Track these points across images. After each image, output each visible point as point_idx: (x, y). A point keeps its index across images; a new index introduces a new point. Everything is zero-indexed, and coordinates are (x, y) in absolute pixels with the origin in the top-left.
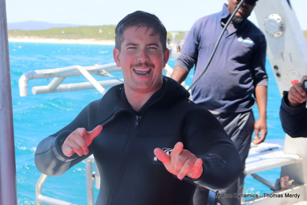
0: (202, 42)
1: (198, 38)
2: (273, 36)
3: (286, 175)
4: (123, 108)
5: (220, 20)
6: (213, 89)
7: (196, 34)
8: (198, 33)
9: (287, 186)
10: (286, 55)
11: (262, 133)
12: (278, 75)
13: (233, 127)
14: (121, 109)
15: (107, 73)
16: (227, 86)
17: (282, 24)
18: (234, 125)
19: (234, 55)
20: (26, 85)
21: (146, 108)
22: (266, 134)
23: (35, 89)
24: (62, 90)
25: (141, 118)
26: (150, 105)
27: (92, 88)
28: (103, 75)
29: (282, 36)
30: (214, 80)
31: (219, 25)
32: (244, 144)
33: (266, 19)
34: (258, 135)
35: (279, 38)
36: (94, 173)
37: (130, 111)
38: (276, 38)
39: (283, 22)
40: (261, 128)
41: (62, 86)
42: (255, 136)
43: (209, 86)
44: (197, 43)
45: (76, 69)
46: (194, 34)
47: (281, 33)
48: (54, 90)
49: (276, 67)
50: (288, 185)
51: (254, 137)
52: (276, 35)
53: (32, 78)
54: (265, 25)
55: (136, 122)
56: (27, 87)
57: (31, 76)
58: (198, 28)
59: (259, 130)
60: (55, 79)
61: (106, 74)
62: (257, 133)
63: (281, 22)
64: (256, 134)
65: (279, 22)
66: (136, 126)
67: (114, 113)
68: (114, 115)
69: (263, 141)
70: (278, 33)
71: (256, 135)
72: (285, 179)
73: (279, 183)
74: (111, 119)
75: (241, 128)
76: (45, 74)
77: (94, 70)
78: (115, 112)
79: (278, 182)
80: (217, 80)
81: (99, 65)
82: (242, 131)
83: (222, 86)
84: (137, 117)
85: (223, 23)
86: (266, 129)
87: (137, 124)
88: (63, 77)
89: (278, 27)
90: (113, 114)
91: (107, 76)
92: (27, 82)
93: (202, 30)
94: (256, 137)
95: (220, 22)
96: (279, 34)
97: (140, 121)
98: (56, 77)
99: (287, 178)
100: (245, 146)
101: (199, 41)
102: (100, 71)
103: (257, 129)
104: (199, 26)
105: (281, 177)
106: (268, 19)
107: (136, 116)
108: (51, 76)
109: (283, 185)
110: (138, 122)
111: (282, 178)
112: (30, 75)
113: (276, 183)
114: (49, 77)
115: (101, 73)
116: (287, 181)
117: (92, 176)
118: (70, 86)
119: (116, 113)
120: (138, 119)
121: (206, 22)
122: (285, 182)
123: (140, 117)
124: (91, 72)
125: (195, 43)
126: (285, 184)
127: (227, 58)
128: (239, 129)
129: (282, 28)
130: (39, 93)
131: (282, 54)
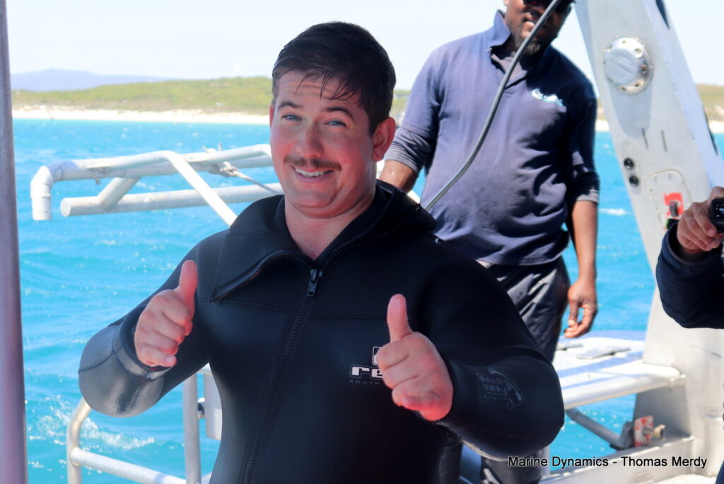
0: (447, 101)
1: (437, 91)
2: (624, 89)
3: (647, 414)
4: (281, 251)
5: (489, 49)
6: (473, 210)
7: (432, 83)
8: (437, 80)
9: (648, 440)
10: (652, 134)
11: (585, 312)
12: (634, 181)
13: (518, 298)
14: (278, 252)
15: (235, 170)
16: (506, 202)
17: (645, 63)
18: (521, 293)
19: (524, 132)
20: (48, 195)
21: (336, 252)
22: (594, 314)
23: (68, 204)
24: (129, 208)
25: (322, 276)
26: (344, 245)
27: (200, 203)
28: (226, 175)
29: (645, 89)
30: (477, 190)
31: (487, 62)
32: (543, 338)
33: (609, 50)
34: (576, 316)
35: (637, 94)
36: (201, 400)
37: (297, 258)
38: (631, 95)
39: (647, 56)
40: (583, 301)
41: (129, 198)
42: (570, 319)
43: (465, 202)
44: (436, 104)
45: (163, 160)
46: (429, 82)
47: (642, 82)
48: (111, 207)
49: (629, 163)
50: (650, 437)
51: (567, 320)
52: (631, 88)
53: (62, 179)
54: (605, 62)
55: (310, 283)
56: (49, 199)
57: (59, 173)
58: (437, 70)
59: (580, 305)
60: (115, 182)
61: (231, 171)
62: (574, 311)
63: (643, 57)
64: (571, 313)
65: (638, 55)
66: (311, 293)
67: (259, 262)
68: (259, 266)
69: (587, 330)
70: (635, 83)
71: (573, 317)
72: (644, 422)
73: (630, 432)
74: (251, 275)
75: (537, 300)
76: (92, 170)
77: (205, 162)
78: (262, 259)
79: (628, 429)
80: (483, 190)
81: (217, 150)
82: (539, 306)
83: (495, 204)
84: (313, 273)
85: (495, 57)
86: (595, 302)
87: (313, 288)
88: (133, 176)
89: (635, 69)
90: (257, 264)
91: (236, 176)
92: (50, 188)
93: (447, 74)
94: (571, 322)
95: (489, 54)
96: (637, 85)
97: (320, 282)
98: (116, 177)
99: (650, 419)
100: (548, 341)
101: (440, 97)
102: (219, 164)
103: (573, 301)
104: (440, 63)
105: (635, 418)
106: (614, 48)
107: (312, 271)
108: (106, 173)
109: (638, 435)
110: (316, 284)
111: (639, 421)
112: (56, 170)
113: (623, 432)
114: (101, 178)
115: (221, 170)
116: (650, 427)
117: (196, 407)
118: (147, 197)
119: (263, 262)
120: (314, 277)
121: (456, 56)
122: (645, 428)
123: (321, 274)
124: (198, 166)
125: (432, 104)
126: (645, 435)
127: (507, 139)
128: (533, 304)
129: (645, 71)
130: (76, 212)
131: (643, 132)
